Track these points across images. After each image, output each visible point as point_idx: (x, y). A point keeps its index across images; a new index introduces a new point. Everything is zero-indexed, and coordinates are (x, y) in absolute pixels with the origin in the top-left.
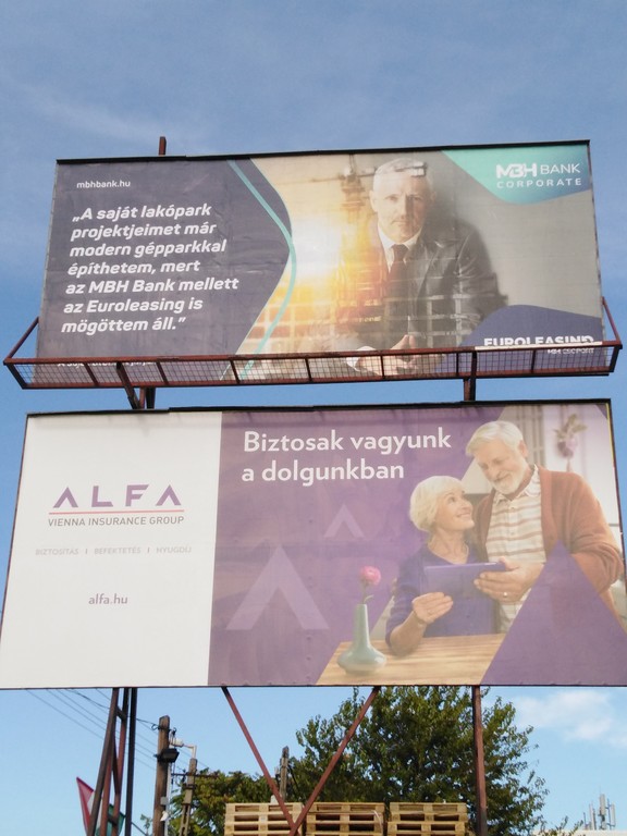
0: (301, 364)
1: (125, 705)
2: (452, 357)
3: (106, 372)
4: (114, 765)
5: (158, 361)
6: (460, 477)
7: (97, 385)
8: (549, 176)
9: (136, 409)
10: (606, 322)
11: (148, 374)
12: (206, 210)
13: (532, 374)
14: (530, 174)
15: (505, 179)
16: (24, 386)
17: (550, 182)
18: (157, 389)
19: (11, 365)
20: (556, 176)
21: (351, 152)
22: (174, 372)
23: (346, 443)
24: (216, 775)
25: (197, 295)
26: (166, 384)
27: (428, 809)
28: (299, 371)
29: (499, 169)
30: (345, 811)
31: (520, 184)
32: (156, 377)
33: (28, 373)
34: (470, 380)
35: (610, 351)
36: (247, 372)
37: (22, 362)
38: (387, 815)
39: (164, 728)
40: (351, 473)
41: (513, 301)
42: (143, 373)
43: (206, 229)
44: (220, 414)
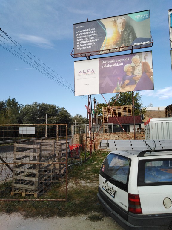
0: (109, 50)
1: (90, 97)
2: (129, 47)
3: (83, 55)
4: (89, 104)
5: (90, 52)
6: (131, 64)
7: (82, 57)
8: (143, 17)
9: (88, 59)
10: (151, 39)
11: (89, 54)
12: (94, 29)
13: (141, 48)
14: (140, 17)
15: (137, 18)
16: (73, 58)
17: (143, 18)
18: (90, 56)
19: (71, 55)
20: (144, 17)
21: (114, 17)
22: (92, 54)
23: (115, 61)
24: (101, 104)
25: (94, 42)
26: (91, 55)
27: (127, 106)
28: (108, 51)
29: (136, 16)
30: (117, 107)
31: (139, 18)
32: (90, 55)
33: (73, 56)
34: (132, 50)
35: (152, 43)
36: (102, 52)
37: (72, 55)
38: (122, 107)
39: (94, 99)
40: (116, 65)
41: (138, 37)
42: (88, 54)
43: (94, 32)
44: (98, 59)
